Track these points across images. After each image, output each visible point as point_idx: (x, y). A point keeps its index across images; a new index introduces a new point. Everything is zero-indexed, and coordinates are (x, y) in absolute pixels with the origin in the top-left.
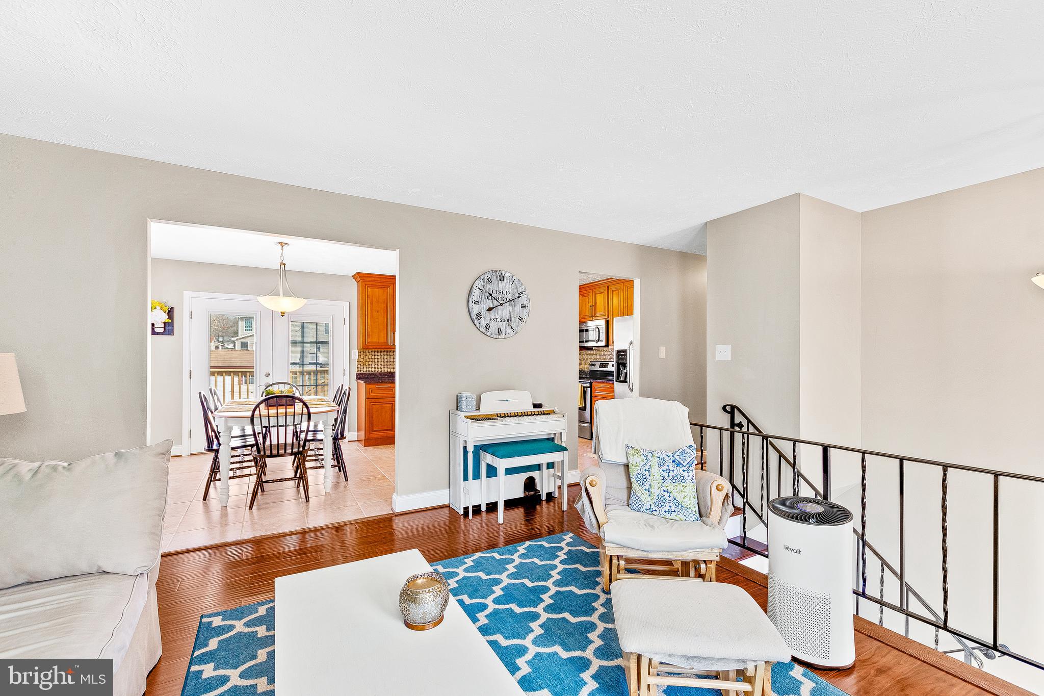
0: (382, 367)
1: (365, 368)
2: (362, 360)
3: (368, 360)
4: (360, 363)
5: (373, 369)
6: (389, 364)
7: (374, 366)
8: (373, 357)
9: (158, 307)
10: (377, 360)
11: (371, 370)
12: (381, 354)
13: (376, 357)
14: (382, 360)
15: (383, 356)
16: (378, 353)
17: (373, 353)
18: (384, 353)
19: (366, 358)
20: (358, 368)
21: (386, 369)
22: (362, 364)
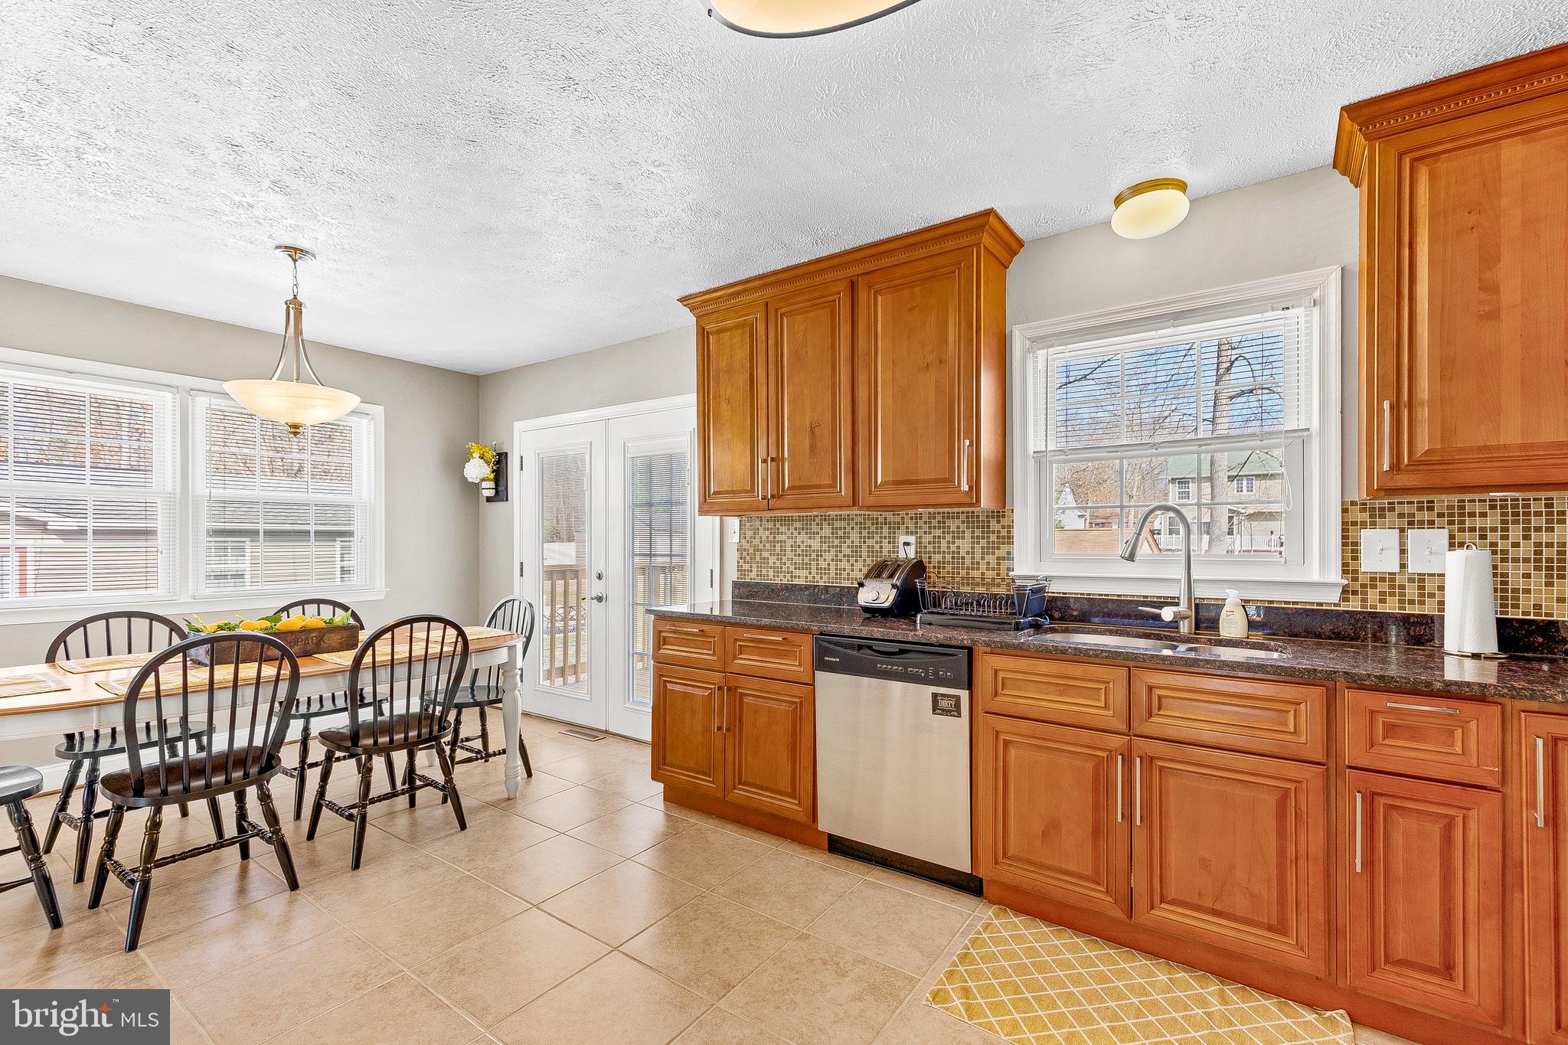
0: (792, 568)
1: (754, 568)
2: (747, 546)
3: (761, 546)
4: (745, 554)
5: (771, 574)
6: (810, 560)
7: (774, 563)
8: (771, 538)
9: (476, 455)
10: (781, 546)
11: (768, 576)
12: (789, 529)
13: (779, 537)
14: (792, 546)
15: (796, 533)
16: (781, 525)
17: (770, 525)
18: (798, 525)
19: (756, 541)
20: (740, 569)
21: (804, 573)
22: (748, 558)
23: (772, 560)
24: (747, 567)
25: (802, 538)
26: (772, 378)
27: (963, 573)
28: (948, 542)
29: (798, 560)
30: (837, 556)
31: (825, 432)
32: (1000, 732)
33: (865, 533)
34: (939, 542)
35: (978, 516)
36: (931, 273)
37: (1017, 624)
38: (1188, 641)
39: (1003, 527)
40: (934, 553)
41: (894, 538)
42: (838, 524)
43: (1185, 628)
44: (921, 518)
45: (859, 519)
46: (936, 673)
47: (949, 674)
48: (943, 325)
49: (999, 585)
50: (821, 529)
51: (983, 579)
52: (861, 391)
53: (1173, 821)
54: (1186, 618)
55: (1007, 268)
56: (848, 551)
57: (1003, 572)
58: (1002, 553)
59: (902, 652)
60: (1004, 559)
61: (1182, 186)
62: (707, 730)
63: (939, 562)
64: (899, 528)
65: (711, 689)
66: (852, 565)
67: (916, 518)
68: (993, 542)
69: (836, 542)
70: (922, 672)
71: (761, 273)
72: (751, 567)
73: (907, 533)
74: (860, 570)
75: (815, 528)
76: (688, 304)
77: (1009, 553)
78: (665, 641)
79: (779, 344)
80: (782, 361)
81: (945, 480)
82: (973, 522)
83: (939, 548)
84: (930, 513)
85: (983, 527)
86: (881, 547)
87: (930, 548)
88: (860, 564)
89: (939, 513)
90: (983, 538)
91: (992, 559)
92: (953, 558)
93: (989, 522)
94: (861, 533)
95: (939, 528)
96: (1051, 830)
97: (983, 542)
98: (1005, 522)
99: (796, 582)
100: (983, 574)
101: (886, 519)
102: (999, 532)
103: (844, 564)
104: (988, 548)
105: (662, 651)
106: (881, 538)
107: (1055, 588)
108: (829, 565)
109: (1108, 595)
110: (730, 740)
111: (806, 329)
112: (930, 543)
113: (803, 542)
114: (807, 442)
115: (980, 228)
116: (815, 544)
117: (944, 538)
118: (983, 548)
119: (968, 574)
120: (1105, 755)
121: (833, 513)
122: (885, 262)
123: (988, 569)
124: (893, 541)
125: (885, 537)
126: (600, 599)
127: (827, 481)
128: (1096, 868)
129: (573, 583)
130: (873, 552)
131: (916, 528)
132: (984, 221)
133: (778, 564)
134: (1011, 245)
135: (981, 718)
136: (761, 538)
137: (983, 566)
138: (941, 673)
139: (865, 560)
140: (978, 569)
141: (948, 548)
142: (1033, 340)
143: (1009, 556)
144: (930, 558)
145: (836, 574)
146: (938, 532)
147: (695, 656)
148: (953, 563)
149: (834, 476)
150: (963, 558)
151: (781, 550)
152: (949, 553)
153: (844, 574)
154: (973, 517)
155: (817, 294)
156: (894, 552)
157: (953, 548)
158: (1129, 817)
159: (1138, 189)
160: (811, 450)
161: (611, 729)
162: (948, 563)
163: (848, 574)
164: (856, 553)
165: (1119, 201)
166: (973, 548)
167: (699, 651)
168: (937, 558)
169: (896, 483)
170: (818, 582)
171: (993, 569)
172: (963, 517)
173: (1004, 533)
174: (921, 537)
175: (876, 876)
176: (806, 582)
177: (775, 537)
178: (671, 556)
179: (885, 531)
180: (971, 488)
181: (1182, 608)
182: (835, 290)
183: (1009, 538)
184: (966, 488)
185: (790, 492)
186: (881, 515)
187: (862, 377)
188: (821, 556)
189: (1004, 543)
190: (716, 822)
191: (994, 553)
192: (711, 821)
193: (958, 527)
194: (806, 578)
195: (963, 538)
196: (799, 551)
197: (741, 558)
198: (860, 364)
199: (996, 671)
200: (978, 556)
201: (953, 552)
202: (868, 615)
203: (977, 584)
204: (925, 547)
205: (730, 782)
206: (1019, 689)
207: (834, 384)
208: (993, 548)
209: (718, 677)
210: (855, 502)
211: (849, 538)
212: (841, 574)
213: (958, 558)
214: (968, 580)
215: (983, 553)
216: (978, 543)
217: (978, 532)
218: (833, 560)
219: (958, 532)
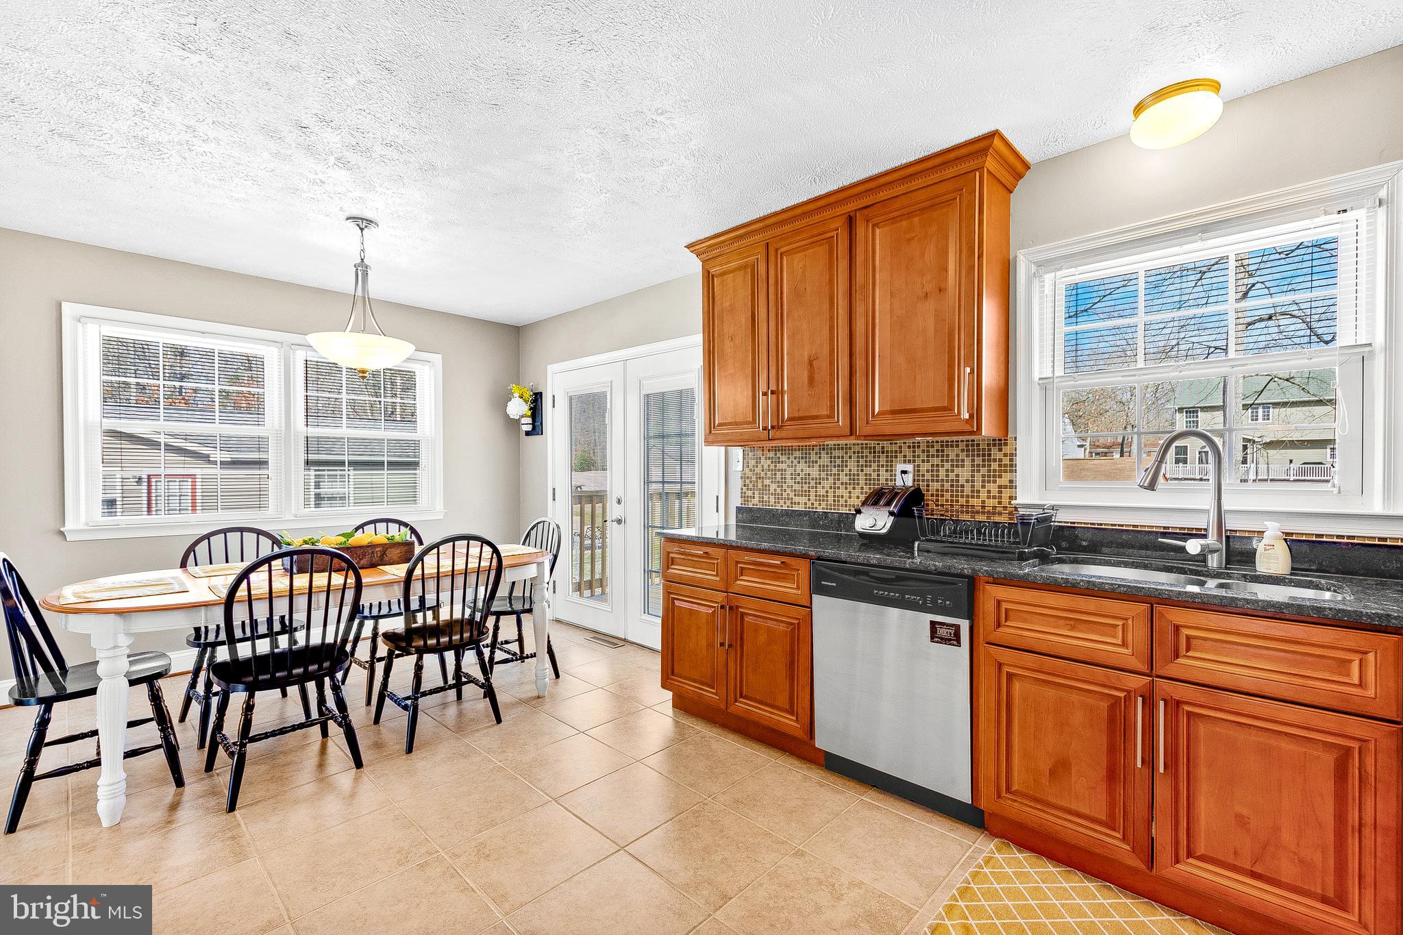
0: (792, 495)
1: (757, 496)
2: (749, 474)
3: (763, 474)
4: (748, 481)
5: (772, 500)
6: (809, 487)
7: (775, 490)
8: (772, 467)
9: (517, 395)
10: (782, 474)
11: (769, 502)
12: (789, 458)
13: (780, 466)
14: (792, 474)
15: (795, 462)
16: (782, 454)
17: (771, 454)
18: (798, 454)
19: (758, 470)
20: (743, 495)
21: (803, 500)
22: (751, 486)
23: (773, 487)
24: (750, 493)
25: (802, 465)
26: (772, 315)
27: (962, 501)
28: (947, 471)
29: (797, 487)
30: (835, 483)
31: (822, 365)
32: (1004, 664)
33: (862, 462)
34: (938, 471)
35: (978, 445)
36: (930, 202)
37: (1022, 553)
38: (1217, 575)
39: (1005, 455)
40: (933, 481)
41: (891, 466)
42: (837, 453)
43: (1213, 562)
44: (919, 447)
45: (857, 449)
46: (934, 601)
47: (948, 603)
48: (944, 253)
49: (1000, 514)
50: (820, 458)
51: (983, 507)
52: (858, 323)
53: (1202, 771)
54: (1216, 551)
55: (1011, 192)
56: (845, 479)
57: (1005, 501)
58: (1004, 481)
59: (900, 579)
60: (1006, 487)
61: (1215, 86)
62: (710, 645)
63: (937, 490)
64: (896, 457)
65: (714, 607)
66: (850, 492)
67: (914, 447)
68: (995, 471)
69: (835, 471)
70: (919, 600)
71: (761, 215)
72: (754, 493)
73: (905, 462)
74: (858, 497)
75: (813, 457)
76: (695, 250)
77: (1011, 481)
78: (673, 561)
79: (779, 282)
80: (781, 298)
81: (944, 409)
82: (973, 450)
83: (938, 476)
84: (928, 442)
85: (984, 455)
86: (878, 475)
87: (928, 476)
88: (857, 492)
89: (937, 442)
90: (984, 466)
91: (993, 488)
92: (952, 486)
93: (989, 450)
94: (858, 462)
95: (938, 456)
96: (1060, 769)
97: (984, 471)
98: (1007, 450)
99: (796, 508)
100: (983, 502)
101: (883, 448)
102: (1000, 460)
103: (842, 491)
104: (989, 476)
105: (670, 571)
106: (878, 466)
107: (1062, 518)
108: (827, 492)
109: (1122, 526)
110: (732, 656)
111: (805, 266)
112: (928, 471)
113: (802, 470)
114: (806, 374)
115: (984, 152)
116: (814, 472)
117: (943, 466)
118: (983, 476)
119: (967, 502)
120: (1122, 695)
121: (831, 443)
122: (883, 195)
123: (989, 497)
124: (890, 470)
125: (883, 466)
126: (619, 521)
127: (825, 412)
128: (1112, 814)
129: (599, 506)
130: (870, 480)
131: (914, 456)
132: (986, 144)
133: (779, 490)
134: (1017, 168)
135: (982, 648)
136: (763, 466)
137: (983, 495)
138: (940, 601)
139: (862, 488)
140: (978, 497)
141: (947, 476)
142: (1039, 265)
143: (1012, 485)
144: (928, 486)
145: (834, 501)
146: (936, 461)
147: (700, 576)
148: (952, 491)
149: (832, 407)
150: (963, 486)
151: (782, 478)
152: (947, 481)
153: (842, 501)
154: (973, 445)
155: (815, 232)
156: (891, 480)
157: (952, 476)
158: (1150, 761)
159: (1161, 95)
160: (809, 383)
161: (630, 639)
162: (947, 491)
163: (846, 501)
164: (853, 481)
165: (1139, 109)
166: (973, 476)
167: (703, 571)
168: (935, 486)
169: (893, 412)
170: (816, 508)
171: (994, 497)
172: (963, 445)
173: (1006, 461)
174: (919, 466)
175: (871, 798)
176: (805, 508)
177: (775, 466)
178: (681, 483)
179: (883, 460)
180: (971, 416)
181: (1212, 540)
182: (833, 226)
183: (1011, 466)
184: (967, 416)
185: (788, 423)
186: (878, 444)
187: (860, 309)
188: (820, 483)
189: (1006, 471)
190: (720, 731)
191: (995, 482)
192: (715, 729)
193: (957, 455)
194: (806, 504)
195: (963, 466)
196: (798, 479)
197: (745, 486)
198: (858, 296)
199: (999, 603)
200: (978, 485)
201: (952, 481)
202: (865, 541)
203: (978, 512)
204: (923, 476)
205: (732, 695)
206: (1025, 621)
207: (831, 318)
208: (994, 476)
209: (720, 597)
210: (852, 432)
211: (846, 466)
212: (839, 501)
213: (957, 486)
214: (968, 508)
215: (983, 481)
216: (979, 471)
217: (978, 460)
218: (831, 488)
219: (957, 461)
